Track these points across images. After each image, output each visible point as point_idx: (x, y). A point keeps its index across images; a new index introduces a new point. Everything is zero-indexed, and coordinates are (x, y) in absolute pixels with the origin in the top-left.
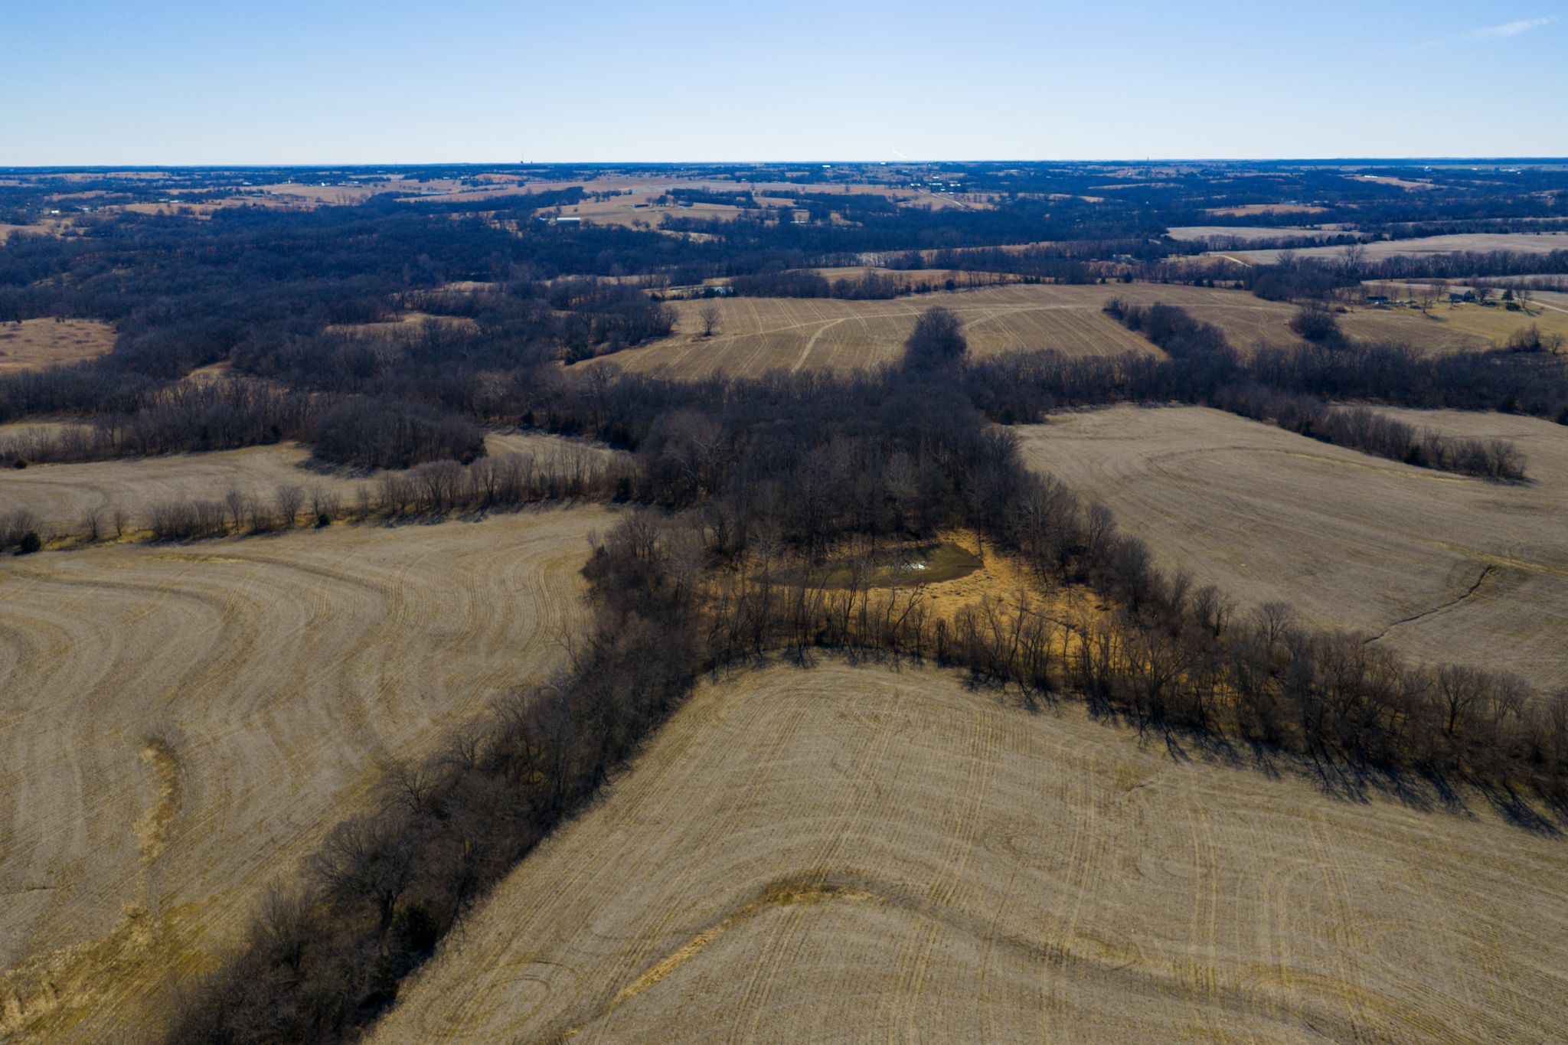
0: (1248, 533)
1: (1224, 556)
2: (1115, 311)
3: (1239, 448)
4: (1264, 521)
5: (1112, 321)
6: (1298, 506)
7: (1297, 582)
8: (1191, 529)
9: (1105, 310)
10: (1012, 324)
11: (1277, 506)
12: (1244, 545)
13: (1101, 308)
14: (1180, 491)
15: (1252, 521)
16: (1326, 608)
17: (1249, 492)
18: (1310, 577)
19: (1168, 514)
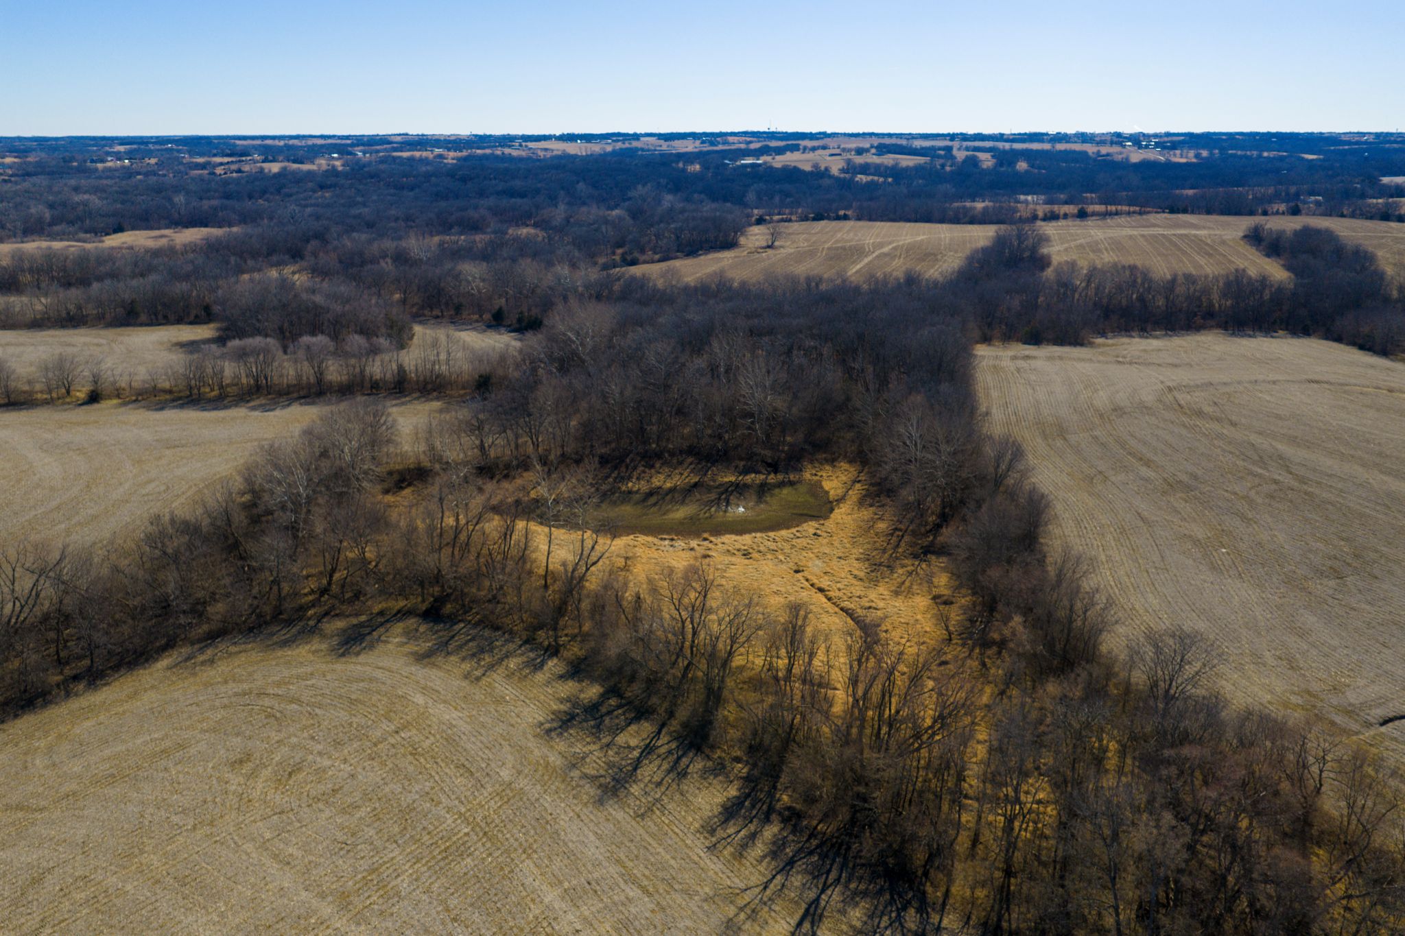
0: (1260, 501)
1: (1199, 532)
2: (1255, 238)
3: (1317, 382)
4: (1296, 484)
5: (1248, 247)
6: (1363, 465)
7: (1304, 589)
8: (1172, 486)
9: (1245, 237)
10: (1117, 245)
11: (1328, 463)
12: (1243, 518)
13: (1241, 234)
14: (1184, 432)
15: (1276, 482)
16: (1335, 642)
17: (1293, 440)
18: (1332, 583)
19: (1148, 463)
